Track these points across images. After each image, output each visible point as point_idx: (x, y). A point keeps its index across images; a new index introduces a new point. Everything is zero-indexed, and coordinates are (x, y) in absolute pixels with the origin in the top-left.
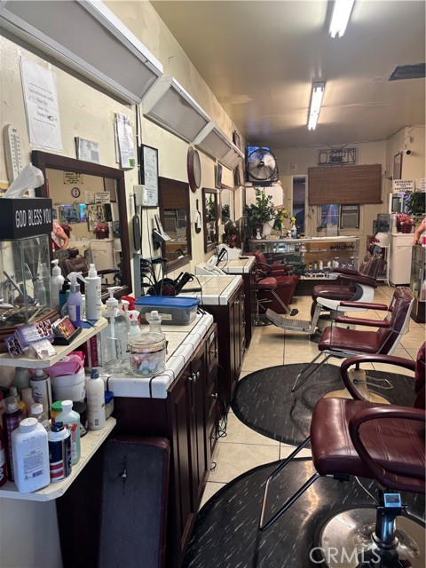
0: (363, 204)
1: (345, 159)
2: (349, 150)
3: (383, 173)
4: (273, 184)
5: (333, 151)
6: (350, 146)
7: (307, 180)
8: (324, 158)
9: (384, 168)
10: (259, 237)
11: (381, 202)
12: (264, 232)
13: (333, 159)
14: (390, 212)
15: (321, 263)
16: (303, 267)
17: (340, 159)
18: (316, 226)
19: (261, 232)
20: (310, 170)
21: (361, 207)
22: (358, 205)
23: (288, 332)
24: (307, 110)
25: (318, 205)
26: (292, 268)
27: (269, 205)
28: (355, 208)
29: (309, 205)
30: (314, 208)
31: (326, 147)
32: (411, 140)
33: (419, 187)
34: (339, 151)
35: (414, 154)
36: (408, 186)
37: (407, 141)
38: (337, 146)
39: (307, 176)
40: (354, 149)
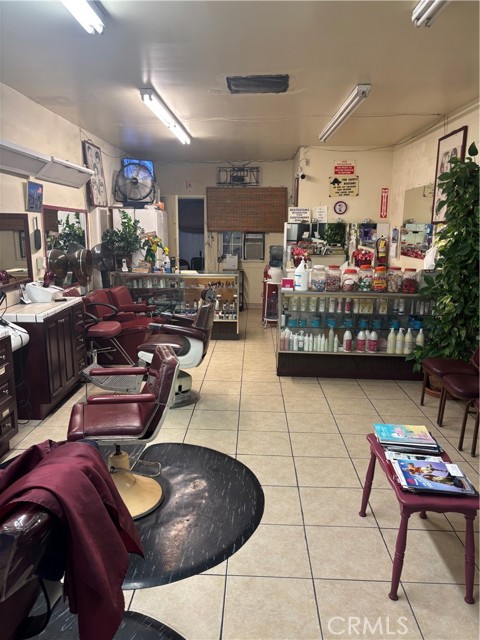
0: (268, 233)
1: (247, 179)
2: (252, 169)
3: (289, 197)
4: (146, 206)
5: (233, 170)
6: (253, 164)
7: (205, 201)
8: (224, 177)
9: (290, 192)
10: (125, 269)
12: (133, 263)
13: (234, 178)
14: (285, 244)
17: (242, 179)
19: (128, 263)
20: (208, 190)
21: (266, 236)
22: (263, 233)
25: (219, 232)
28: (260, 236)
29: (209, 231)
30: (214, 234)
31: (226, 165)
32: (308, 162)
33: (316, 216)
34: (241, 169)
35: (310, 178)
36: (304, 215)
37: (302, 163)
38: (238, 164)
39: (205, 197)
40: (257, 168)
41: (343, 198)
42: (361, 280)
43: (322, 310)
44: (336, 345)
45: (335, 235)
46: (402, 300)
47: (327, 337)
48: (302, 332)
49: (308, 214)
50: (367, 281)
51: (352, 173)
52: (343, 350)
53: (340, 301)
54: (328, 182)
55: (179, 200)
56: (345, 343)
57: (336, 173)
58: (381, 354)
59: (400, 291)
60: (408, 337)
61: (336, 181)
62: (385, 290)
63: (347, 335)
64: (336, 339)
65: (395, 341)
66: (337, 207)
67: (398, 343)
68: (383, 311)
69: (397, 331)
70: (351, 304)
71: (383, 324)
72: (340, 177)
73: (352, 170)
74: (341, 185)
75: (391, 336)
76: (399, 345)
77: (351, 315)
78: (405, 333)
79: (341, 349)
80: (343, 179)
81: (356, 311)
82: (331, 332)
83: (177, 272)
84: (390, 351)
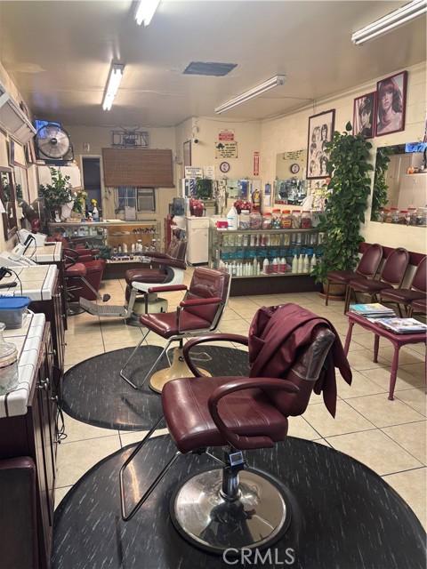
0: (158, 187)
1: (138, 142)
2: (141, 133)
3: (174, 158)
4: (69, 164)
5: (126, 133)
6: (142, 129)
7: (101, 160)
8: (117, 140)
9: (175, 154)
10: (58, 220)
11: (174, 187)
12: (63, 215)
13: (126, 141)
14: (184, 196)
15: (126, 246)
16: (108, 251)
17: (133, 142)
18: (114, 208)
19: (60, 214)
20: (104, 150)
21: (156, 190)
22: (153, 188)
23: (102, 319)
24: (103, 89)
25: (115, 187)
26: (97, 253)
27: (66, 186)
28: (150, 191)
29: (105, 186)
30: (111, 189)
31: (119, 129)
32: (198, 130)
33: (207, 174)
34: (132, 133)
35: (201, 143)
36: (197, 173)
37: (194, 130)
38: (129, 129)
39: (101, 157)
40: (146, 133)
41: (226, 160)
42: (274, 220)
43: (245, 245)
44: (259, 269)
45: (205, 190)
46: (299, 234)
47: (252, 264)
48: (234, 262)
49: (200, 172)
50: (278, 221)
51: (232, 139)
52: (264, 273)
53: (258, 237)
54: (214, 147)
55: (83, 159)
56: (264, 268)
57: (220, 139)
58: (288, 274)
59: (301, 227)
60: (306, 260)
61: (220, 146)
62: (290, 227)
63: (266, 262)
64: (259, 265)
65: (298, 263)
66: (222, 167)
67: (300, 265)
68: (286, 243)
69: (298, 257)
70: (266, 239)
71: (288, 253)
72: (223, 143)
73: (231, 137)
74: (225, 149)
75: (295, 260)
76: (300, 267)
77: (266, 248)
78: (304, 257)
79: (262, 273)
80: (226, 144)
81: (269, 244)
82: (255, 260)
83: (105, 221)
84: (294, 272)
